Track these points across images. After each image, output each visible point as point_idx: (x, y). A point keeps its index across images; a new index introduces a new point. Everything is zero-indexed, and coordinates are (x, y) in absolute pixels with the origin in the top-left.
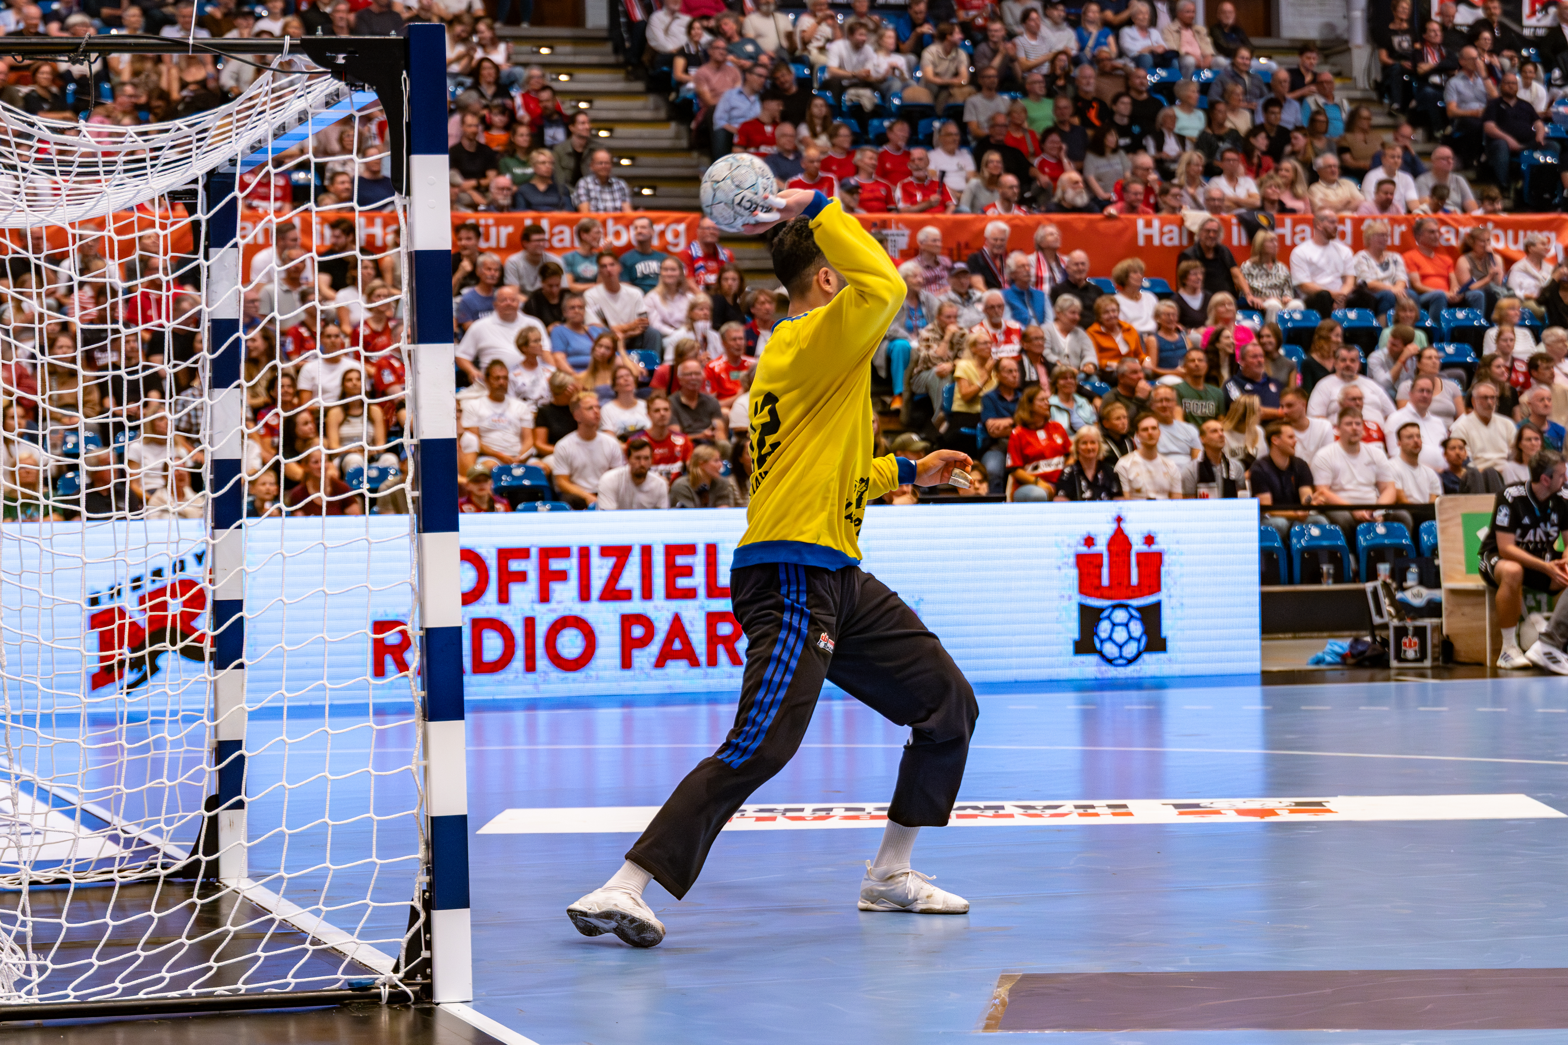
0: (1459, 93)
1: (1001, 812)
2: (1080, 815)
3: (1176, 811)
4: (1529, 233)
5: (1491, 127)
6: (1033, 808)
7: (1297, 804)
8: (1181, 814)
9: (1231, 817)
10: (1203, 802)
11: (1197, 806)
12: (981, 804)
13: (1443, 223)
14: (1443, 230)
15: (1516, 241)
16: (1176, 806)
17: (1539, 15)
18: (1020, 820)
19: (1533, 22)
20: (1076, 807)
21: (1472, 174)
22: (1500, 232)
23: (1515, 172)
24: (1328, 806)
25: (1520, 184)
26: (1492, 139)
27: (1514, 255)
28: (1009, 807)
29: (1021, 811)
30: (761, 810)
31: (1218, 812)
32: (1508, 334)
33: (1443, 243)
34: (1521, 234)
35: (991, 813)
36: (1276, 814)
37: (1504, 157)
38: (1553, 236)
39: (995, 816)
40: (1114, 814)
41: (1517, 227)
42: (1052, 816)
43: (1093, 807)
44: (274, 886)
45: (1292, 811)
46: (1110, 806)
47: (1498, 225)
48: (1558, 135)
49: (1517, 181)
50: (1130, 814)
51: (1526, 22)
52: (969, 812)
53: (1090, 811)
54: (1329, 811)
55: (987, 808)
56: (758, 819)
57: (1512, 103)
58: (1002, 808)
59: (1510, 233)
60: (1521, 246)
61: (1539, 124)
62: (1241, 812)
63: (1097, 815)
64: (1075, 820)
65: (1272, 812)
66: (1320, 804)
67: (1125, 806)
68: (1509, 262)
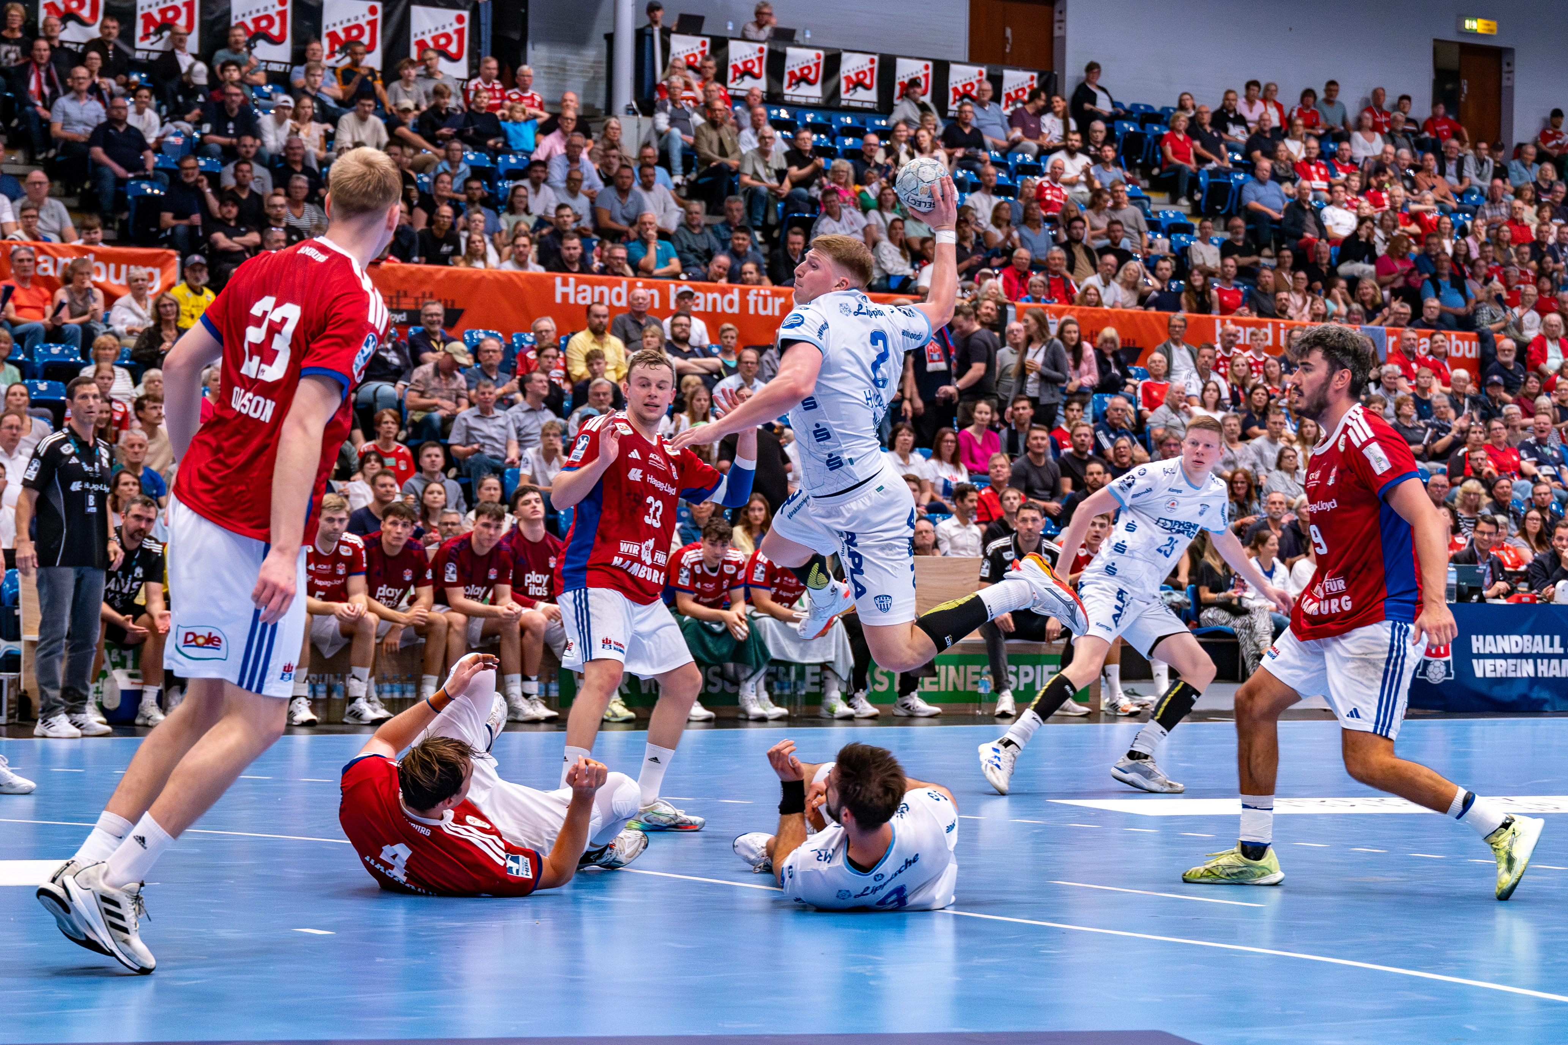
0: (65, 114)
4: (132, 267)
5: (98, 152)
13: (42, 251)
14: (40, 259)
15: (117, 276)
17: (153, 39)
19: (146, 44)
21: (74, 202)
22: (101, 265)
23: (120, 203)
25: (125, 216)
26: (98, 164)
27: (118, 291)
32: (105, 372)
33: (40, 272)
34: (124, 267)
37: (109, 186)
38: (157, 272)
41: (119, 260)
47: (99, 257)
48: (168, 166)
49: (123, 212)
51: (139, 44)
57: (121, 129)
59: (112, 266)
60: (123, 281)
61: (149, 153)
68: (111, 298)
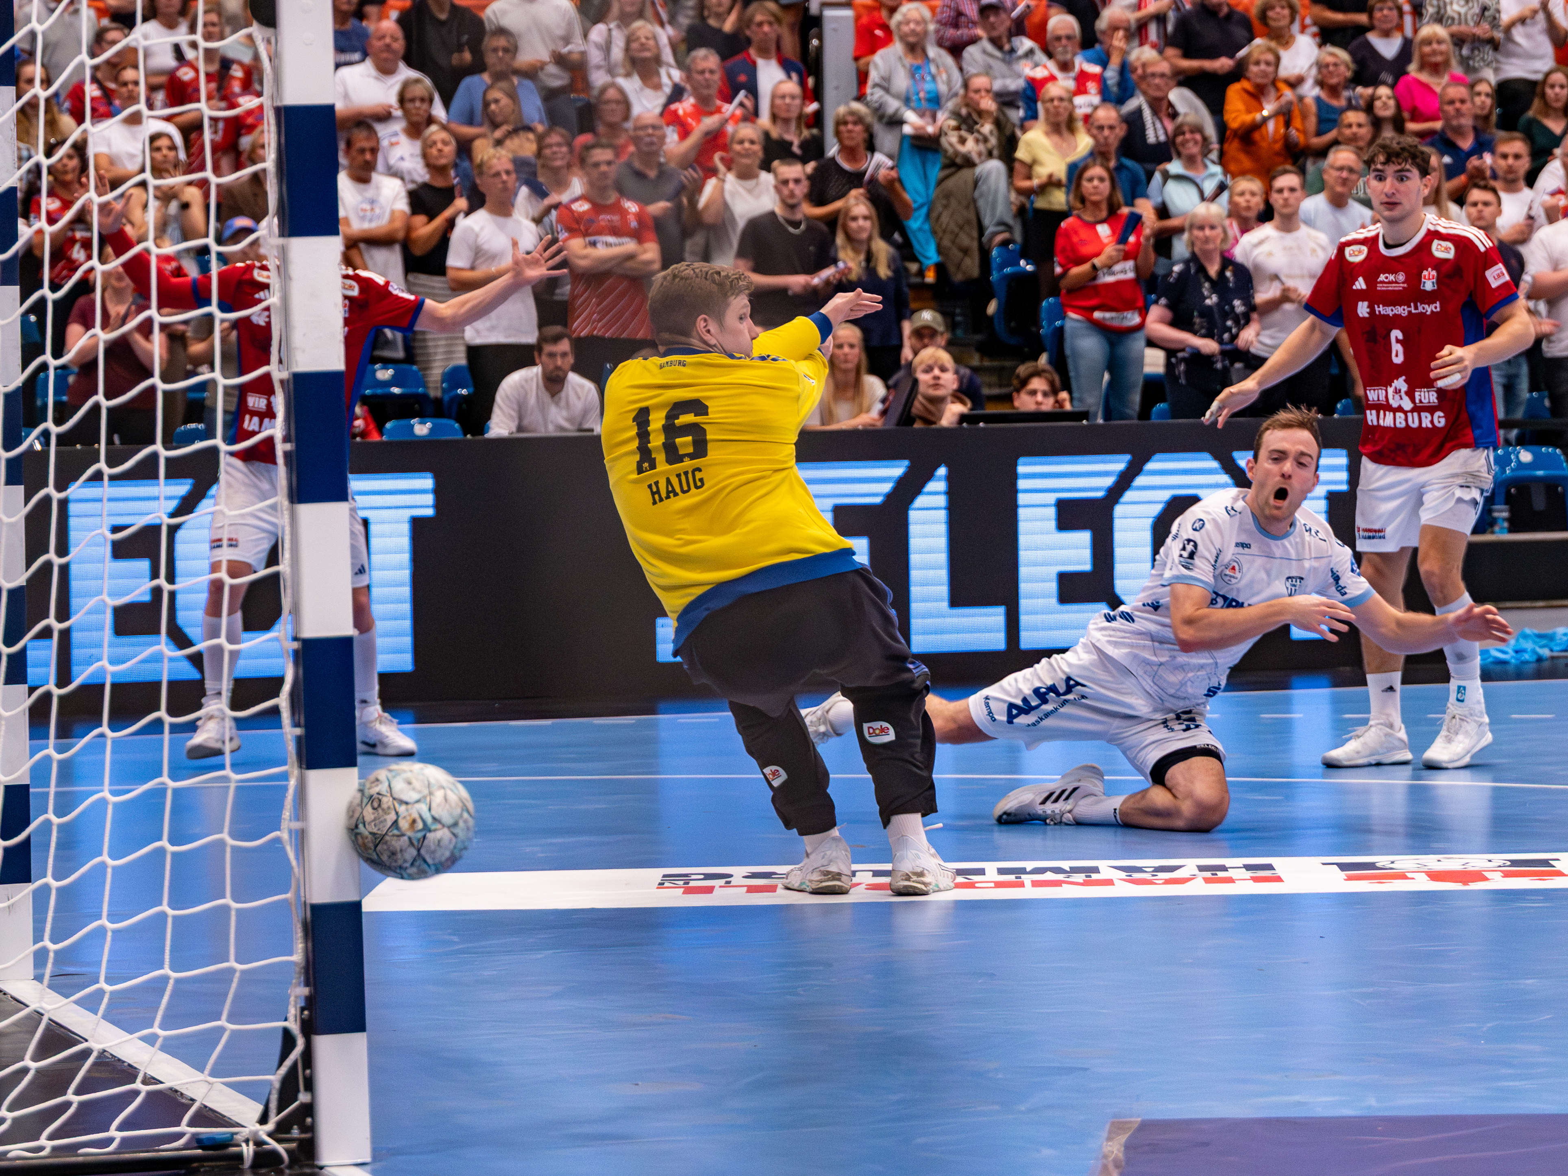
1: (1095, 876)
2: (1207, 880)
3: (1343, 875)
6: (1139, 870)
7: (1514, 863)
8: (1350, 878)
9: (1422, 883)
10: (1381, 860)
11: (1371, 866)
12: (1066, 865)
16: (1343, 867)
18: (1123, 889)
20: (1201, 868)
24: (1558, 866)
28: (1106, 868)
29: (1123, 875)
30: (754, 876)
31: (1403, 876)
35: (1080, 878)
36: (1487, 879)
39: (1086, 883)
40: (1256, 880)
42: (1168, 882)
43: (1224, 868)
44: (90, 1004)
45: (1507, 875)
46: (1248, 867)
50: (1279, 879)
52: (1049, 876)
53: (1221, 874)
54: (1560, 874)
55: (1075, 870)
56: (751, 889)
58: (1096, 870)
62: (1435, 876)
63: (1230, 880)
64: (1199, 888)
65: (1479, 876)
66: (1546, 863)
67: (1270, 867)
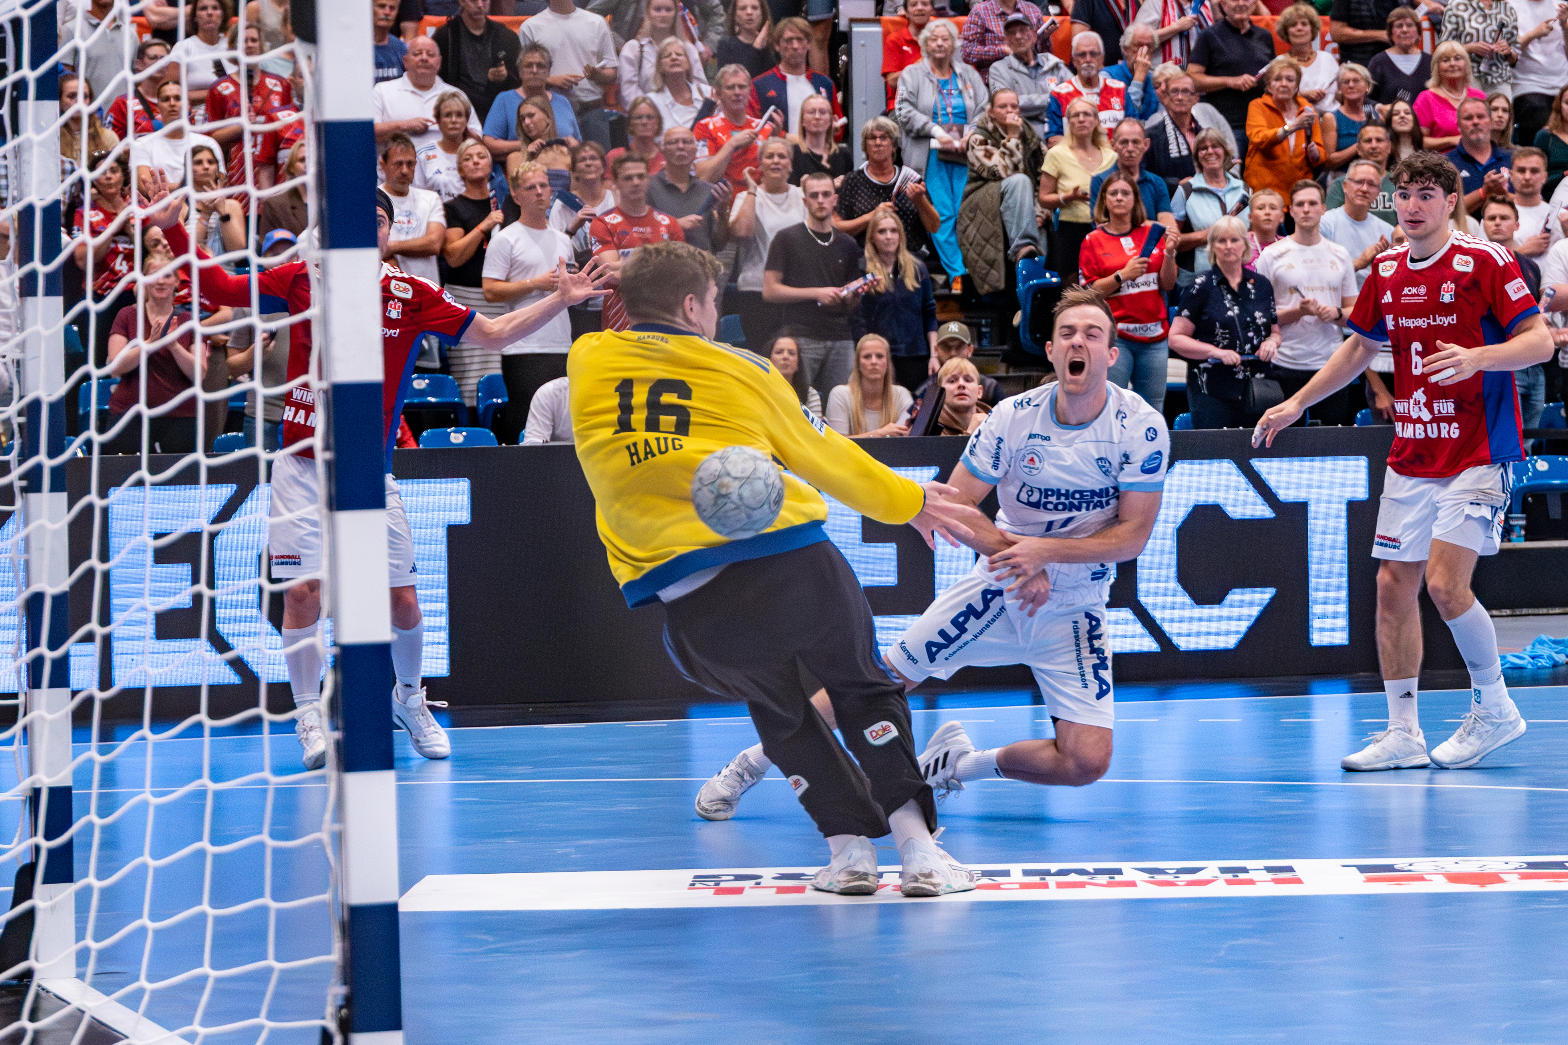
1: (1118, 878)
2: (1229, 882)
3: (1363, 876)
6: (1161, 872)
7: (1530, 865)
8: (1369, 880)
9: (1440, 885)
10: (1400, 862)
11: (1391, 868)
12: (1090, 867)
16: (1363, 869)
18: (1146, 890)
20: (1224, 870)
28: (1128, 870)
29: (1146, 876)
30: (782, 876)
31: (1421, 878)
35: (1104, 879)
36: (1502, 881)
39: (1110, 885)
40: (1276, 881)
42: (1190, 883)
43: (1245, 870)
44: (131, 1002)
45: (1524, 877)
46: (1269, 869)
50: (1298, 881)
52: (1073, 878)
53: (1242, 876)
55: (1098, 872)
56: (778, 889)
58: (1119, 872)
62: (1454, 878)
63: (1251, 882)
64: (1221, 889)
65: (1495, 878)
66: (1561, 865)
67: (1290, 869)
